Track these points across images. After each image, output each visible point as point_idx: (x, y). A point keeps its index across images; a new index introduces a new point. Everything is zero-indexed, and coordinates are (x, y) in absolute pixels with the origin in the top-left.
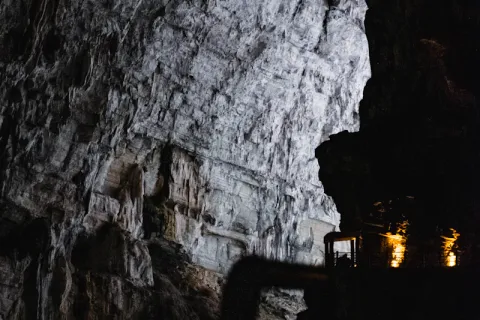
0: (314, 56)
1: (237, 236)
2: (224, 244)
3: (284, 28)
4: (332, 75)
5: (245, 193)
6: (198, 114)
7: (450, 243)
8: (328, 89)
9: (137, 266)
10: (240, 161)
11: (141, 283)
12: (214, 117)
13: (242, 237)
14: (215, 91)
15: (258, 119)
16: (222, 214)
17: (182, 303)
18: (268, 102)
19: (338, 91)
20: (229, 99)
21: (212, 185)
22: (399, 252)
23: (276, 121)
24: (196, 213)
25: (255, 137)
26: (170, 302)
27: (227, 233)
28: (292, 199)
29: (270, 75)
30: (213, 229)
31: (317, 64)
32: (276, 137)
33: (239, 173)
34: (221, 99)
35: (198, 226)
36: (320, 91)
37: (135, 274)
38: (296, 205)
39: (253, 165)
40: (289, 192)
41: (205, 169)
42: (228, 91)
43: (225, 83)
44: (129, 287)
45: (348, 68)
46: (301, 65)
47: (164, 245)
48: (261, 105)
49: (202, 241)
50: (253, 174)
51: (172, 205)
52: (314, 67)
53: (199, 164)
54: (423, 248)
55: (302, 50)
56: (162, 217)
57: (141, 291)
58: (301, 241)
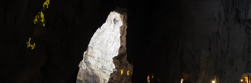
0: (112, 32)
1: (98, 60)
2: (96, 61)
3: (107, 28)
4: (115, 34)
5: (100, 53)
6: (93, 42)
7: (128, 72)
8: (114, 37)
9: (84, 66)
10: (99, 48)
11: (84, 69)
12: (96, 42)
13: (99, 60)
14: (96, 38)
15: (102, 42)
16: (96, 57)
17: (90, 72)
18: (104, 39)
19: (115, 37)
20: (98, 39)
21: (95, 52)
22: (122, 72)
23: (105, 42)
24: (92, 57)
25: (102, 44)
26: (89, 72)
27: (97, 59)
28: (107, 54)
29: (105, 35)
30: (94, 59)
31: (113, 33)
32: (105, 44)
33: (99, 50)
34: (97, 39)
35: (92, 58)
36: (112, 37)
37: (83, 67)
38: (108, 55)
39: (101, 49)
40: (107, 53)
41: (94, 49)
42: (98, 38)
43: (98, 37)
44: (82, 69)
45: (117, 33)
46: (110, 33)
47: (87, 61)
48: (103, 40)
49: (93, 61)
50: (101, 50)
51: (88, 55)
52: (112, 33)
53: (93, 49)
54: (125, 73)
55: (110, 31)
56: (87, 57)
57: (84, 70)
58: (108, 60)
